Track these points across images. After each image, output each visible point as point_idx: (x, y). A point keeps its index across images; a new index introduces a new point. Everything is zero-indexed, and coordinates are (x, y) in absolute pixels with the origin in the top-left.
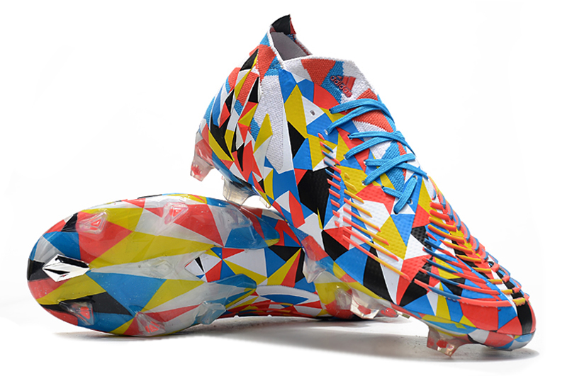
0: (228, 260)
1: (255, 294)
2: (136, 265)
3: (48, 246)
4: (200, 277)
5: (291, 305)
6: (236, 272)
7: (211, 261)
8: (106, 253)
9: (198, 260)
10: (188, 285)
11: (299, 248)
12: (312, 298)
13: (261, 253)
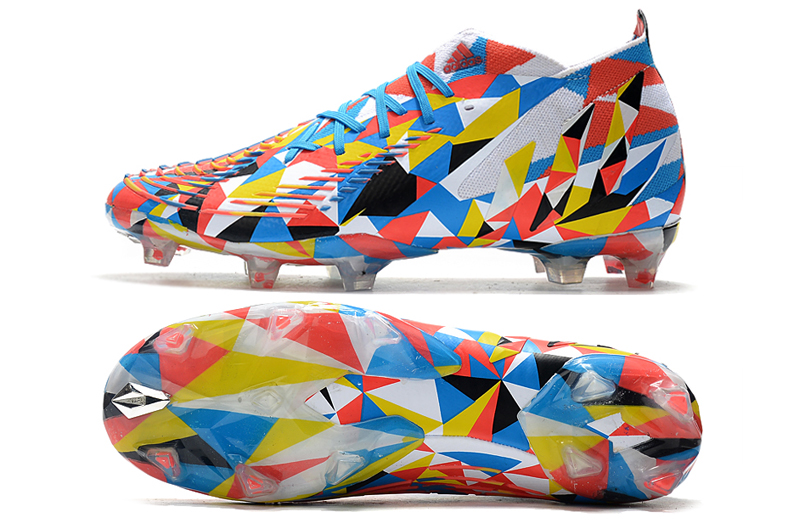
0: (373, 394)
1: (424, 448)
2: (235, 397)
3: (122, 373)
4: (329, 416)
5: (498, 472)
6: (388, 412)
7: (345, 394)
8: (194, 381)
9: (325, 392)
10: (311, 427)
11: (496, 381)
12: (527, 460)
13: (430, 386)
